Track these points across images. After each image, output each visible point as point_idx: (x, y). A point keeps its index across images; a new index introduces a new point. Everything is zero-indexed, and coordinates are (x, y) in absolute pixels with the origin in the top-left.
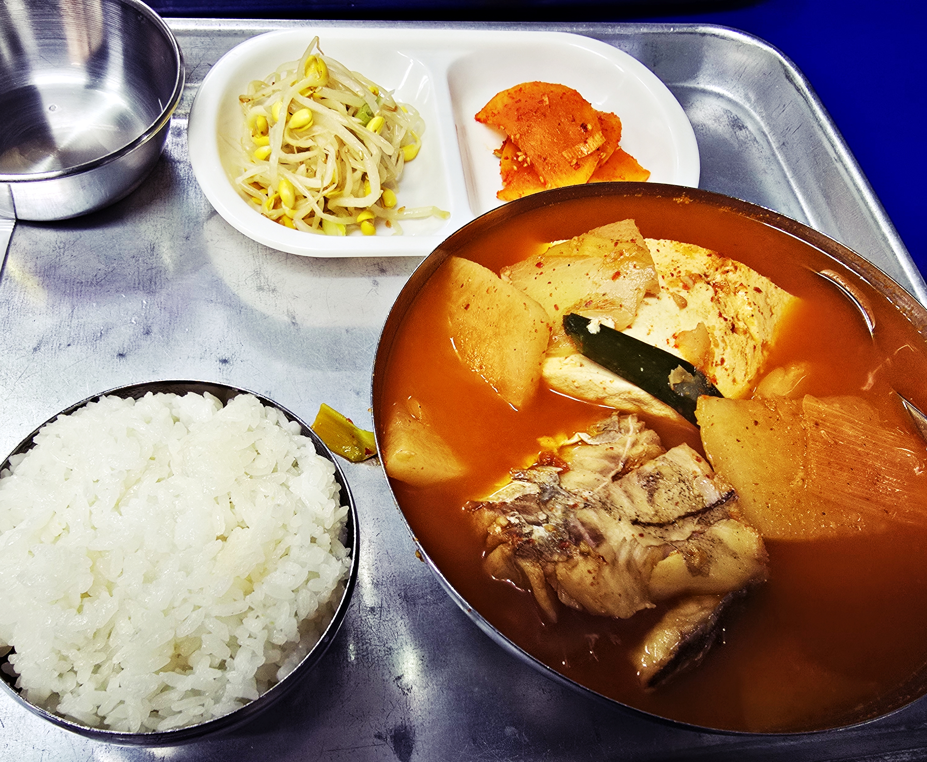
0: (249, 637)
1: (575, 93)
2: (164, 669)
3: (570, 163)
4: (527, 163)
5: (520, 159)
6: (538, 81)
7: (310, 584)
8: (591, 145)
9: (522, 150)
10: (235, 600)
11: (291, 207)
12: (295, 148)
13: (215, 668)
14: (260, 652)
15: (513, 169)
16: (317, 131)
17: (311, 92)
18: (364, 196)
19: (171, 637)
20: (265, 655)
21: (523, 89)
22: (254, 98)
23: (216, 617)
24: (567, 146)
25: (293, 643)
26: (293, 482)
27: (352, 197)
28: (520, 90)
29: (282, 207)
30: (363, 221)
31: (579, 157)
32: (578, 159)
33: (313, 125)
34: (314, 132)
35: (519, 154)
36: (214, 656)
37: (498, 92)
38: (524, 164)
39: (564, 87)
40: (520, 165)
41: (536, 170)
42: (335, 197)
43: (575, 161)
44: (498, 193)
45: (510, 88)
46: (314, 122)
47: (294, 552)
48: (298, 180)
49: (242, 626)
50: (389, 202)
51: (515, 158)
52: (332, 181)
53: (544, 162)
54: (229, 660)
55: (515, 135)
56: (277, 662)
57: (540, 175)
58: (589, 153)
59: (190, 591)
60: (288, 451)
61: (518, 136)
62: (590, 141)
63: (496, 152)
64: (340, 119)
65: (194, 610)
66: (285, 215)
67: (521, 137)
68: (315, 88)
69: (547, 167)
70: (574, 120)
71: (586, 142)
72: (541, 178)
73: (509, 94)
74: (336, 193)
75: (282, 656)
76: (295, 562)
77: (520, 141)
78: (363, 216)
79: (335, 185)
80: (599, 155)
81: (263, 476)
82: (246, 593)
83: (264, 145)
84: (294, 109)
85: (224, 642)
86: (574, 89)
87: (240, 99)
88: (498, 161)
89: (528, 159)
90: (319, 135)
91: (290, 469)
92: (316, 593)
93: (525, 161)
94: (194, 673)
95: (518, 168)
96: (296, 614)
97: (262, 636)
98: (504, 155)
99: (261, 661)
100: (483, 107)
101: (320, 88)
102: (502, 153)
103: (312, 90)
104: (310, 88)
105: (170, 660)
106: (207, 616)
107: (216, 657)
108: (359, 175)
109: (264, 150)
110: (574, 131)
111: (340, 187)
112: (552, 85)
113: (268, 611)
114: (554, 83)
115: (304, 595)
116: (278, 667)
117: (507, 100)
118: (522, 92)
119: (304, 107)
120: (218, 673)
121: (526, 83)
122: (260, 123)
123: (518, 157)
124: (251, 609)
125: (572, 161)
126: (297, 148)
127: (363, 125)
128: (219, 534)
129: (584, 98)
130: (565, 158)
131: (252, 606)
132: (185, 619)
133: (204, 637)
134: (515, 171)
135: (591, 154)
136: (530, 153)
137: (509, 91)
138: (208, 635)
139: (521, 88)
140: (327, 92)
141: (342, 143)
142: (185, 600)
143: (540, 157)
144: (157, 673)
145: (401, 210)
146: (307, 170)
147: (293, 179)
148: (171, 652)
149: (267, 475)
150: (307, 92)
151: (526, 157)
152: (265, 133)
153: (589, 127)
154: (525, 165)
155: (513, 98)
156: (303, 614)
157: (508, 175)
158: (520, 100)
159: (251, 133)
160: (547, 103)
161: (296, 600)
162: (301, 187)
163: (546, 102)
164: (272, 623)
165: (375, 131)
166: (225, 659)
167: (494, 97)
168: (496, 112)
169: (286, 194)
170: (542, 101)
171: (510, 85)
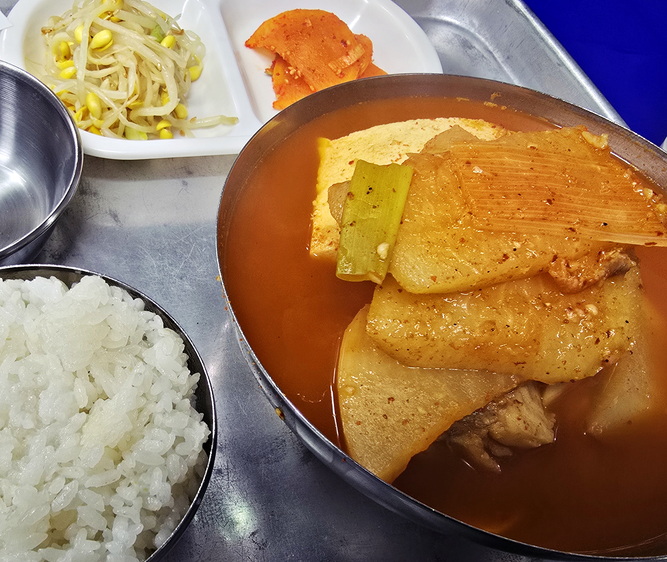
0: (124, 506)
1: (333, 16)
2: (42, 546)
3: (335, 72)
4: (297, 75)
5: (292, 73)
6: (299, 8)
7: (178, 448)
8: (353, 57)
9: (292, 65)
10: (106, 470)
11: (99, 118)
12: (97, 66)
13: (92, 540)
14: (137, 520)
15: (285, 82)
16: (117, 50)
17: (109, 16)
18: (162, 105)
19: (47, 512)
20: (142, 522)
21: (287, 16)
22: (55, 28)
23: (89, 488)
24: (331, 60)
25: (168, 508)
26: (146, 354)
27: (152, 107)
28: (284, 17)
29: (90, 118)
30: (161, 129)
31: (343, 68)
32: (342, 69)
33: (113, 44)
34: (114, 51)
35: (290, 68)
36: (90, 527)
37: (265, 21)
38: (295, 77)
39: (323, 12)
40: (291, 77)
41: (306, 80)
42: (137, 107)
43: (340, 71)
44: (273, 104)
45: (275, 16)
46: (113, 42)
47: (158, 419)
48: (103, 92)
49: (116, 495)
50: (181, 114)
51: (287, 72)
52: (134, 93)
53: (313, 73)
54: (106, 530)
55: (286, 52)
56: (153, 528)
57: (310, 85)
58: (351, 63)
59: (60, 464)
60: (138, 326)
61: (288, 53)
62: (350, 53)
63: (268, 71)
64: (138, 37)
65: (66, 484)
66: (93, 125)
67: (291, 54)
68: (112, 12)
69: (315, 77)
70: (334, 38)
71: (347, 54)
72: (311, 87)
73: (274, 21)
74: (137, 103)
75: (157, 522)
76: (159, 428)
77: (290, 57)
78: (161, 125)
79: (137, 96)
80: (359, 65)
81: (118, 349)
82: (116, 463)
83: (68, 67)
84: (94, 31)
85: (99, 512)
86: (331, 12)
87: (42, 31)
88: (270, 79)
89: (299, 72)
90: (119, 53)
91: (141, 342)
92: (185, 457)
93: (296, 74)
94: (72, 547)
95: (289, 81)
96: (168, 480)
97: (138, 504)
98: (275, 72)
99: (139, 528)
100: (252, 35)
101: (118, 11)
102: (273, 72)
103: (109, 14)
104: (107, 13)
105: (47, 535)
106: (81, 487)
107: (92, 529)
108: (156, 87)
109: (70, 71)
110: (335, 46)
111: (141, 98)
112: (311, 10)
113: (141, 478)
114: (313, 9)
115: (174, 459)
116: (153, 533)
117: (273, 26)
118: (286, 18)
119: (105, 29)
120: (97, 545)
121: (288, 11)
122: (63, 47)
123: (289, 71)
124: (123, 477)
125: (337, 71)
126: (99, 66)
127: (158, 42)
128: (82, 407)
129: (341, 19)
130: (331, 69)
131: (125, 475)
132: (59, 493)
133: (79, 508)
134: (287, 84)
135: (353, 65)
136: (301, 67)
137: (275, 19)
138: (83, 507)
139: (285, 15)
140: (124, 15)
141: (140, 59)
142: (56, 475)
143: (309, 69)
144: (36, 549)
145: (193, 119)
146: (111, 84)
147: (99, 93)
148: (47, 527)
149: (121, 348)
150: (105, 17)
151: (297, 71)
152: (68, 56)
153: (348, 43)
154: (297, 77)
155: (279, 24)
156: (175, 479)
157: (281, 89)
158: (285, 25)
159: (55, 58)
160: (311, 25)
161: (166, 465)
162: (106, 98)
163: (308, 23)
164: (146, 490)
165: (169, 48)
166: (101, 530)
167: (261, 26)
168: (265, 37)
169: (93, 105)
170: (305, 24)
171: (274, 13)
